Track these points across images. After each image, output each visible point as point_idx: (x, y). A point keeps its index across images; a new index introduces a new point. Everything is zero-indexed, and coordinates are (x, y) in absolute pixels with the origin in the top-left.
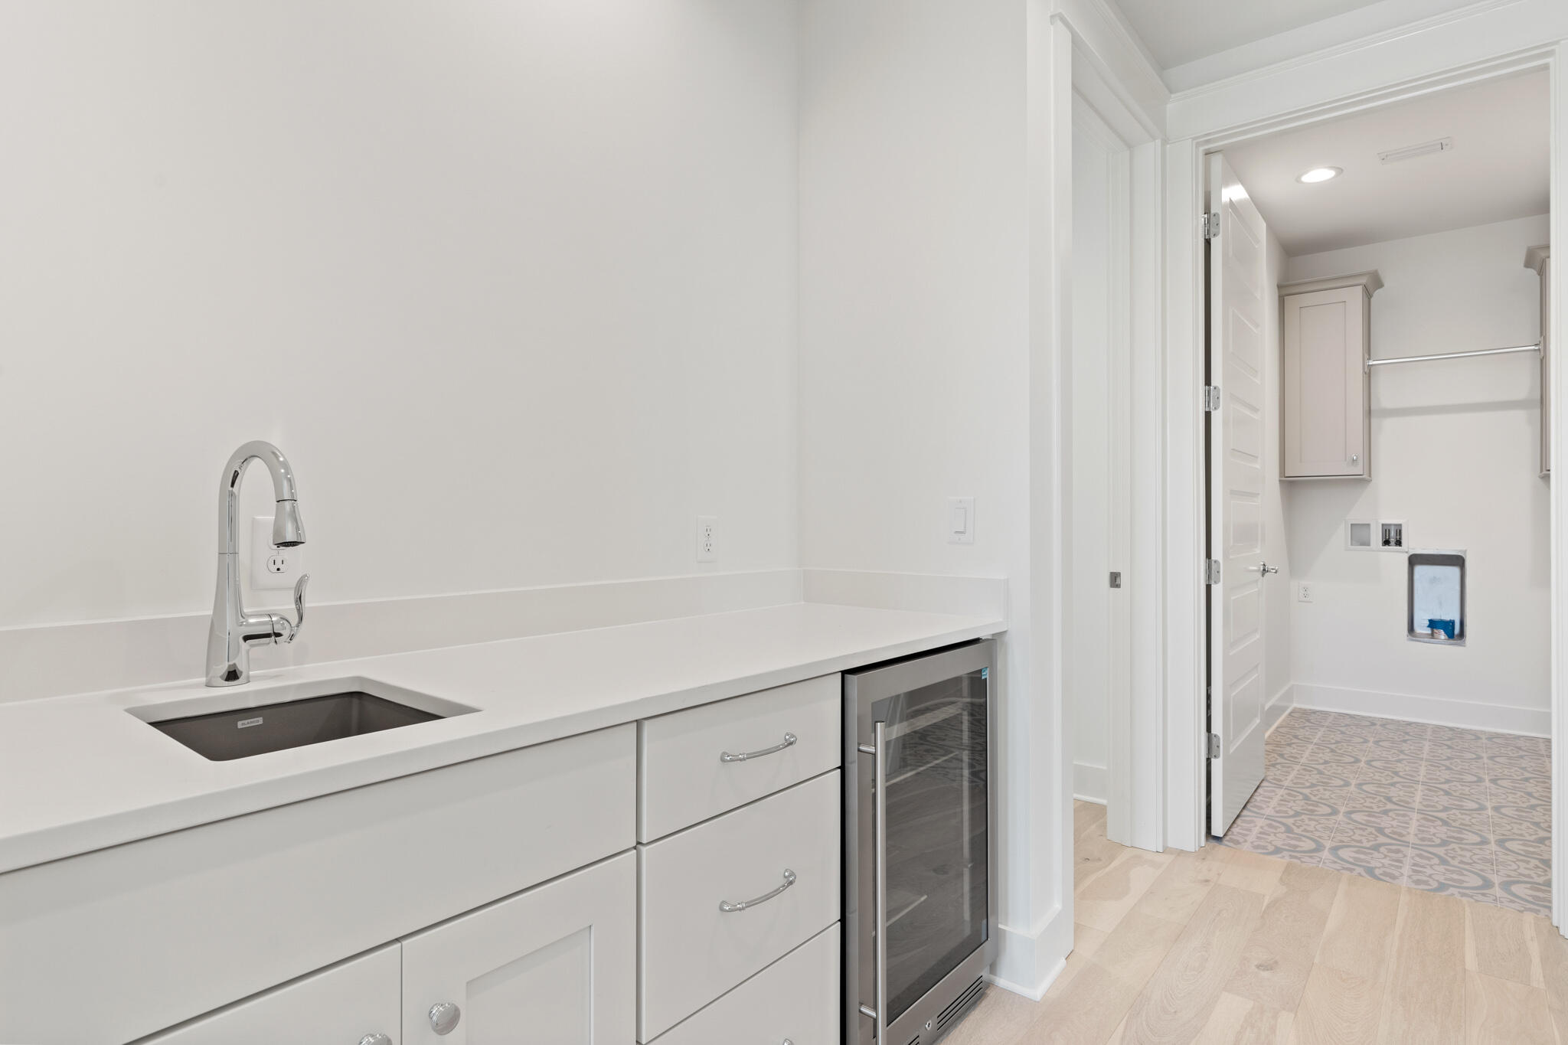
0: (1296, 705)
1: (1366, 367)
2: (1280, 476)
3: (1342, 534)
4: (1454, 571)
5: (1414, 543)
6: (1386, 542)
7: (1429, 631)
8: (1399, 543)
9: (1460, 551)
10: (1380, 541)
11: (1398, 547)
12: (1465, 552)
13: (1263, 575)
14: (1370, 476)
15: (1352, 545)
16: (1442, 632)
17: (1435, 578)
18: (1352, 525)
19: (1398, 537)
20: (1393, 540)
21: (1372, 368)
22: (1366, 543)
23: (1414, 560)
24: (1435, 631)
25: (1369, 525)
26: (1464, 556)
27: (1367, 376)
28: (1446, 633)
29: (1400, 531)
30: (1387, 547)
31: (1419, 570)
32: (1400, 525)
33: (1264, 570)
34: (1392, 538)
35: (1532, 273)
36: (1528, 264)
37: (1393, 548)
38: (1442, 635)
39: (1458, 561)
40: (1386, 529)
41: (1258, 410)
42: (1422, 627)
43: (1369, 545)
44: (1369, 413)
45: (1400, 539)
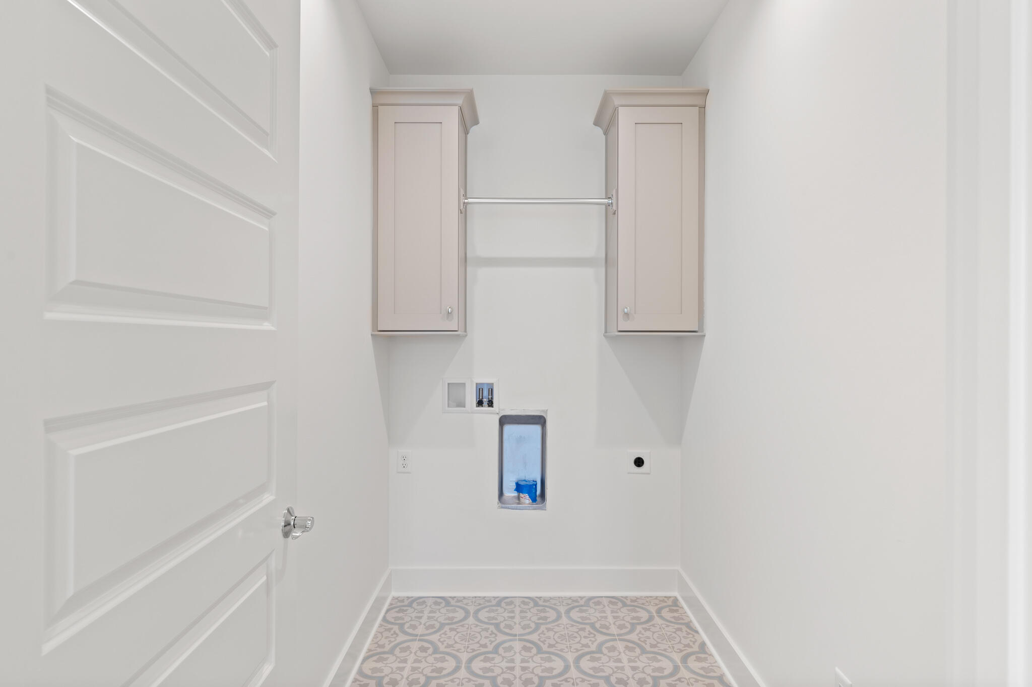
0: (394, 594)
1: (462, 205)
2: (373, 331)
3: (440, 394)
4: (537, 428)
5: (504, 405)
6: (480, 403)
7: (515, 494)
8: (491, 404)
9: (543, 411)
10: (475, 402)
11: (490, 408)
12: (546, 412)
13: (286, 535)
14: (465, 331)
15: (448, 406)
16: (527, 496)
17: (521, 437)
18: (449, 384)
19: (490, 397)
20: (485, 400)
21: (468, 206)
22: (461, 404)
23: (504, 421)
24: (521, 495)
25: (464, 384)
26: (545, 417)
27: (463, 215)
28: (530, 497)
29: (492, 390)
30: (480, 408)
31: (508, 428)
32: (493, 384)
33: (287, 524)
34: (485, 399)
35: (599, 131)
36: (597, 123)
37: (485, 408)
38: (526, 499)
39: (540, 420)
40: (480, 390)
41: (274, 214)
42: (510, 493)
43: (465, 407)
44: (464, 260)
45: (492, 398)
